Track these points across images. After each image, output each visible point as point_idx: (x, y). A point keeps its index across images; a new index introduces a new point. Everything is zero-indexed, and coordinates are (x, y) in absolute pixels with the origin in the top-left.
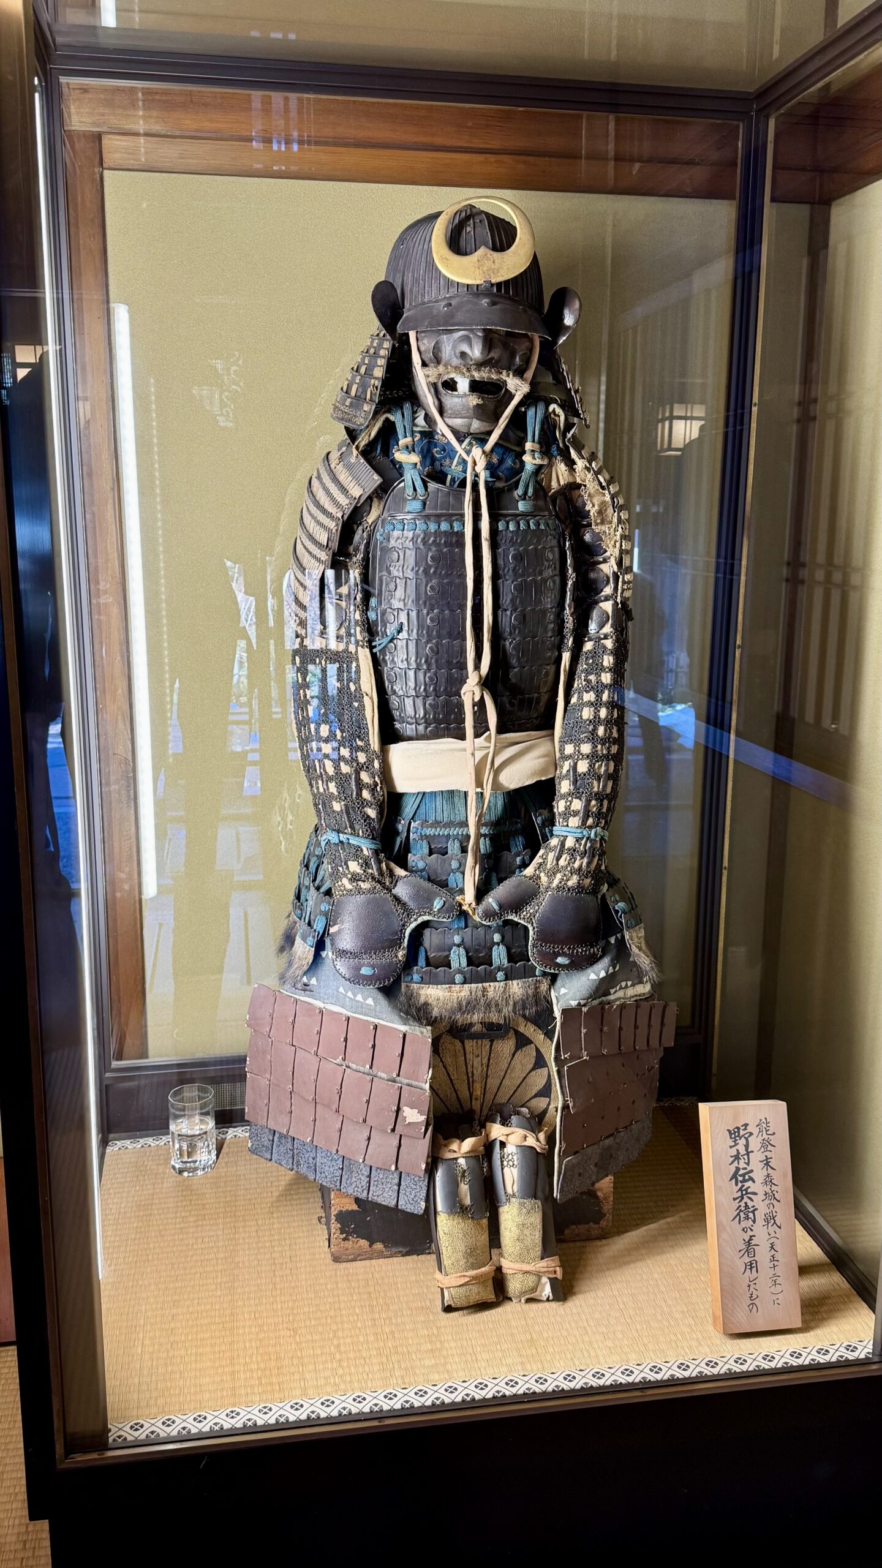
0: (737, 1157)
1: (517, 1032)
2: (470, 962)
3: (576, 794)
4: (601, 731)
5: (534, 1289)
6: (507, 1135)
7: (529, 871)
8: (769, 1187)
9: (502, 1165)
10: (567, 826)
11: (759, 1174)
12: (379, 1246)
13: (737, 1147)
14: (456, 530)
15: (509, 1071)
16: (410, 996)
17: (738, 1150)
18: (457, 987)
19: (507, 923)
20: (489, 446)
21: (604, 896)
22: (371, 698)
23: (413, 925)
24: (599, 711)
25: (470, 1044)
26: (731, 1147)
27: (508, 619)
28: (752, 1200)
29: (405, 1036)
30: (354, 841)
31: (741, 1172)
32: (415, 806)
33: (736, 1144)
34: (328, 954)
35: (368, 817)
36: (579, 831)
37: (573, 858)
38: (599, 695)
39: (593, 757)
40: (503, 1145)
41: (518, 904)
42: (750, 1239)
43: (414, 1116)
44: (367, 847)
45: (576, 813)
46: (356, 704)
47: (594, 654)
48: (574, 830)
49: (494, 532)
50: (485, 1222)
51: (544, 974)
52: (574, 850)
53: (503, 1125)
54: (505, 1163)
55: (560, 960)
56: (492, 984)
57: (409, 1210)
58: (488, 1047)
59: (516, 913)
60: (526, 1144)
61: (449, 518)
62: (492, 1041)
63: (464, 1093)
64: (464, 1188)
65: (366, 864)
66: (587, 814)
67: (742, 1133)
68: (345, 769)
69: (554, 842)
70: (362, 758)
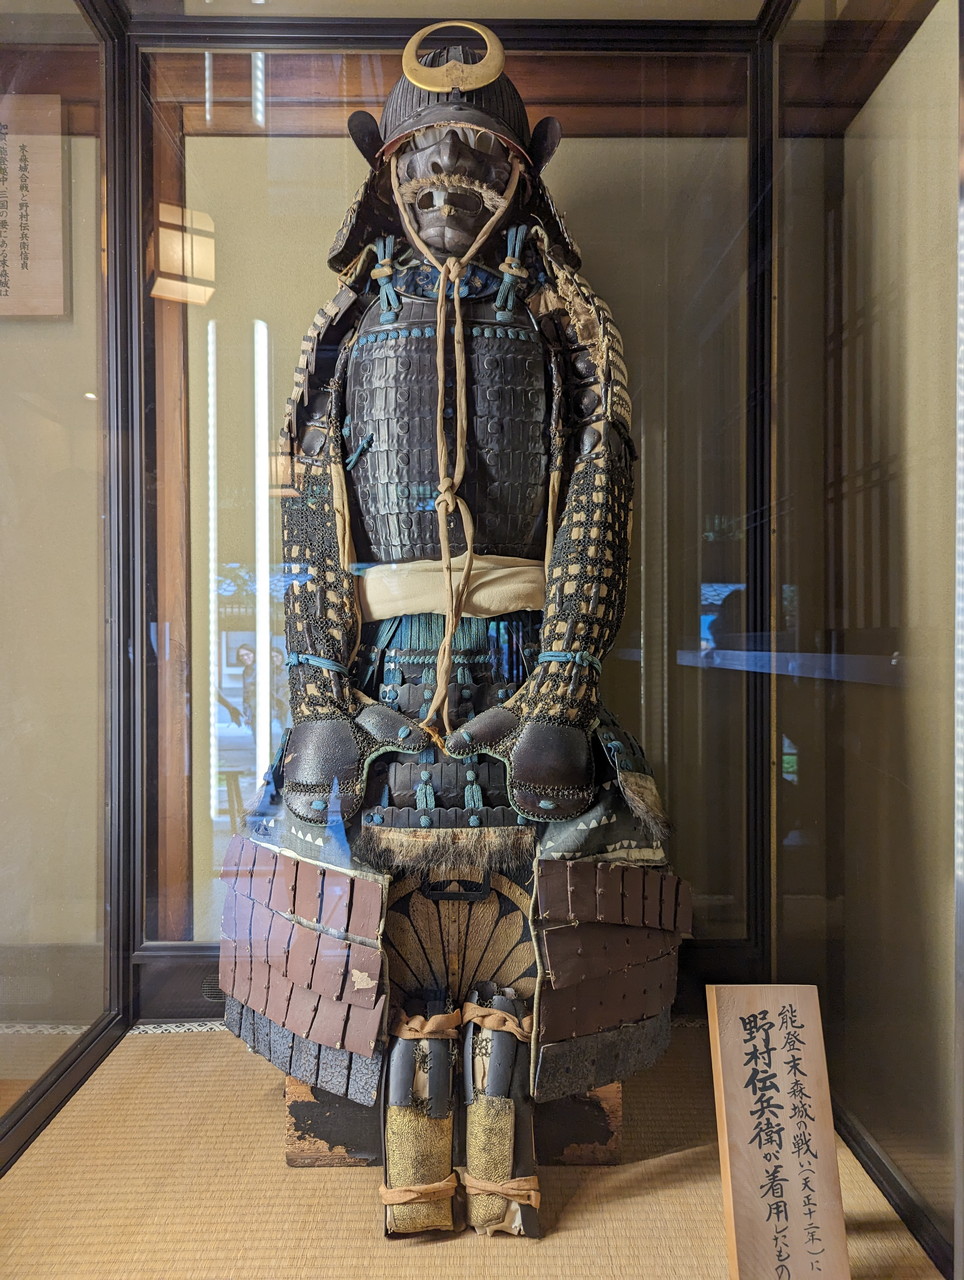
0: (753, 1055)
1: (500, 895)
2: (439, 803)
3: (562, 616)
4: (591, 551)
5: (501, 1218)
6: (484, 1017)
7: (509, 703)
8: (798, 1098)
9: (474, 1053)
10: (551, 650)
11: (784, 1080)
12: (340, 1150)
13: (753, 1042)
14: (427, 336)
16: (371, 838)
17: (755, 1046)
18: (422, 832)
19: (482, 758)
20: (464, 259)
21: (595, 731)
22: (343, 516)
23: (374, 756)
24: (589, 531)
25: (445, 906)
26: (746, 1041)
27: (486, 427)
28: (776, 1116)
29: (352, 882)
30: (314, 661)
31: (761, 1076)
32: (391, 634)
33: (753, 1038)
34: (284, 793)
35: (333, 637)
36: (563, 654)
37: (556, 686)
38: (589, 515)
39: (582, 578)
40: (478, 1029)
41: (497, 734)
42: (776, 1171)
43: (362, 980)
44: (327, 668)
45: (560, 637)
46: (329, 524)
47: (585, 473)
48: (557, 654)
49: (468, 339)
51: (528, 823)
52: (558, 676)
53: (481, 1005)
54: (477, 1051)
55: (543, 804)
56: (464, 830)
57: (358, 1101)
58: (466, 911)
59: (491, 746)
60: (504, 1028)
61: (421, 326)
62: (471, 904)
63: (438, 966)
64: (423, 1077)
65: (325, 686)
66: (572, 638)
67: (760, 1023)
68: (311, 587)
69: (538, 670)
70: (330, 577)
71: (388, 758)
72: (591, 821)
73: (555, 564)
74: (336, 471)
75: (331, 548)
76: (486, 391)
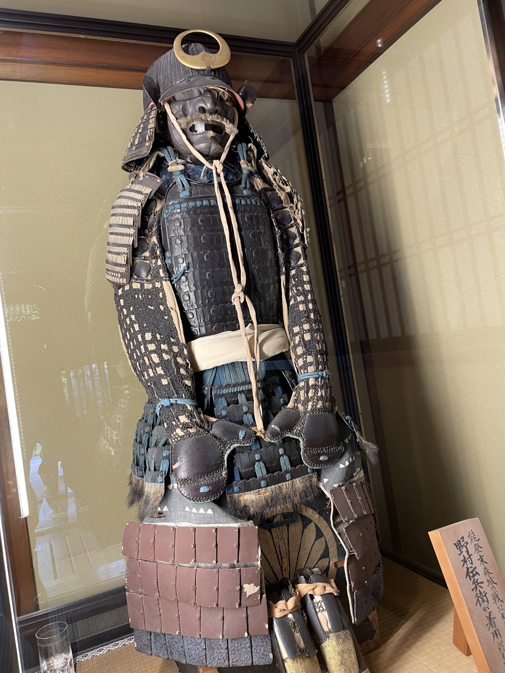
0: (465, 561)
1: (302, 516)
2: (268, 471)
3: (307, 352)
4: (312, 316)
6: (313, 589)
7: (290, 405)
8: (488, 575)
9: (316, 611)
10: (308, 372)
11: (480, 569)
13: (462, 554)
14: (212, 204)
15: (302, 545)
16: (235, 503)
17: (464, 556)
18: (262, 490)
20: (221, 161)
22: (176, 311)
23: (228, 452)
24: (308, 305)
25: (275, 531)
26: (459, 555)
27: (252, 254)
28: (482, 588)
29: (239, 530)
30: (180, 402)
31: (470, 570)
32: (213, 377)
33: (462, 552)
35: (186, 385)
36: (316, 373)
37: (316, 392)
38: (306, 297)
39: (311, 331)
40: (312, 597)
41: (290, 425)
42: (490, 615)
43: (251, 589)
44: (189, 404)
45: (311, 364)
46: (166, 317)
47: (297, 275)
48: (312, 374)
50: (315, 658)
51: (313, 471)
52: (316, 386)
53: (307, 583)
54: (317, 610)
56: (284, 483)
58: (286, 530)
59: (290, 431)
60: (327, 592)
61: (208, 198)
62: (288, 526)
63: (277, 568)
65: (191, 416)
66: (318, 364)
67: (462, 543)
68: (166, 357)
69: (302, 384)
70: (175, 349)
71: (234, 452)
72: (344, 464)
73: (293, 325)
74: (167, 286)
75: (172, 331)
76: (249, 234)
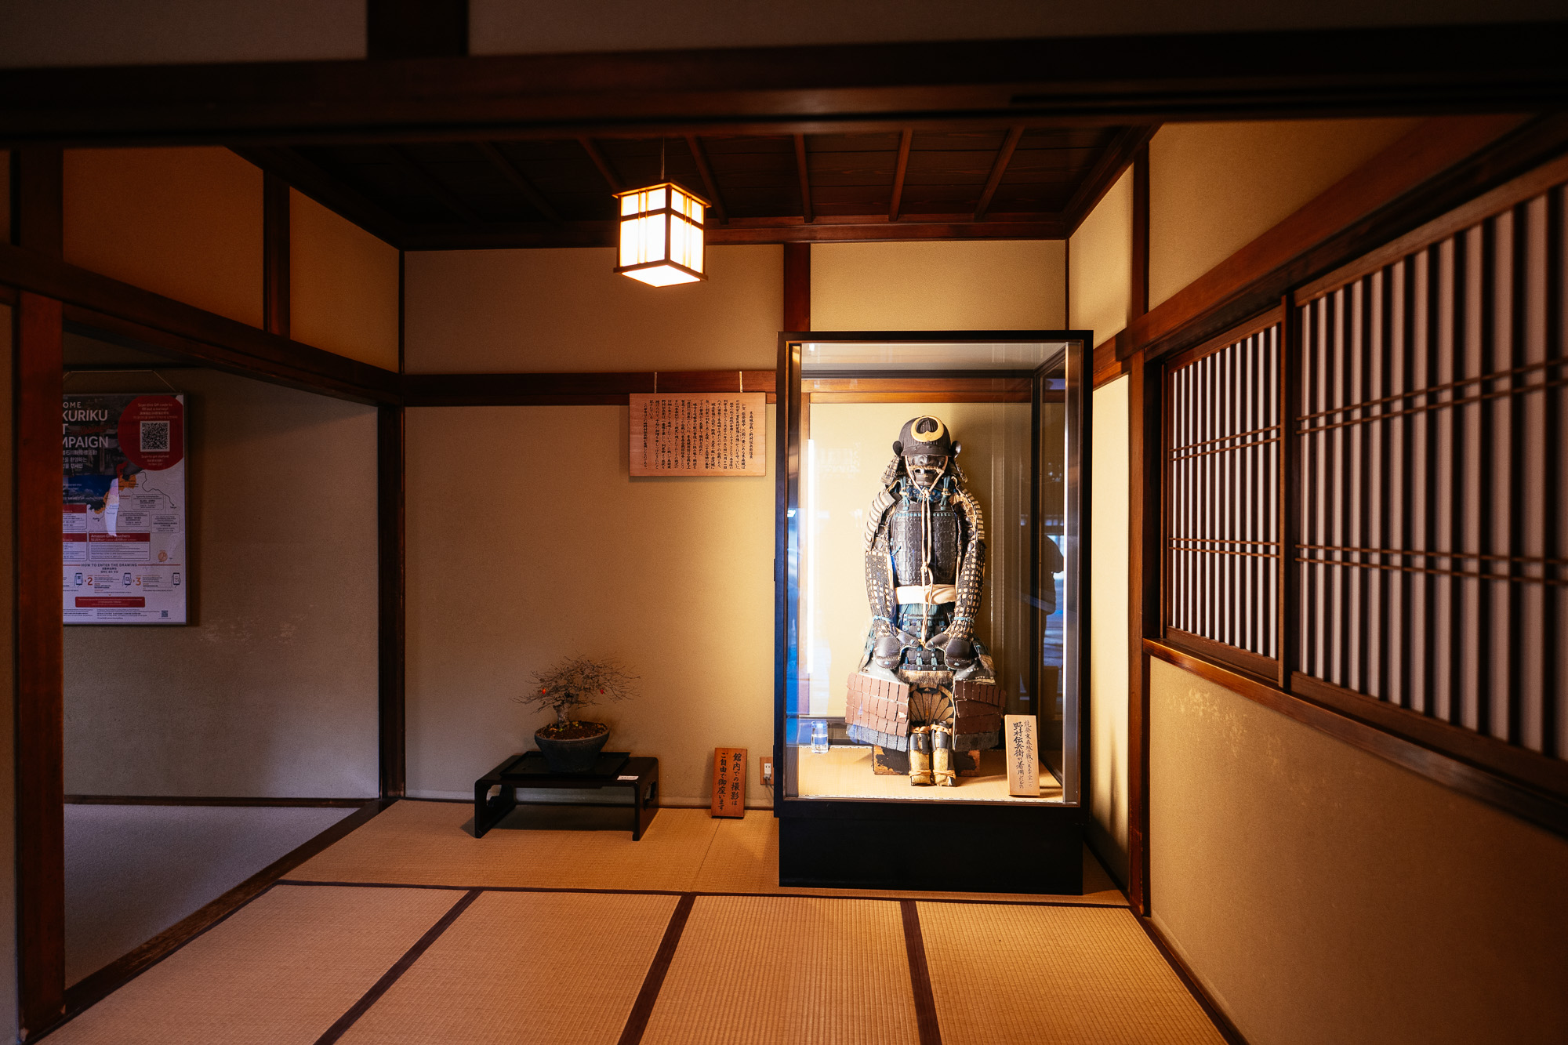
0: (1017, 733)
1: (942, 692)
2: (923, 663)
3: (961, 605)
4: (971, 584)
5: (944, 781)
6: (937, 727)
7: (945, 633)
8: (1028, 744)
9: (935, 738)
10: (959, 616)
11: (1025, 740)
12: (891, 770)
14: (919, 516)
15: (938, 706)
16: (902, 674)
17: (1017, 731)
18: (918, 672)
19: (937, 650)
20: (930, 490)
21: (972, 642)
22: (891, 571)
23: (903, 648)
24: (970, 577)
25: (924, 695)
26: (1015, 729)
27: (937, 545)
28: (1022, 749)
29: (898, 686)
30: (884, 619)
31: (1019, 738)
32: (906, 608)
34: (873, 658)
35: (889, 611)
36: (962, 617)
37: (960, 628)
38: (970, 572)
39: (968, 593)
40: (935, 731)
41: (940, 643)
42: (1021, 762)
43: (903, 715)
44: (888, 621)
45: (961, 611)
46: (885, 574)
47: (969, 558)
48: (960, 618)
49: (932, 517)
50: (928, 756)
51: (951, 670)
52: (960, 624)
53: (936, 724)
54: (936, 736)
55: (956, 664)
56: (931, 671)
57: (901, 751)
58: (931, 697)
59: (940, 646)
60: (944, 731)
61: (917, 512)
62: (933, 695)
63: (922, 713)
64: (920, 743)
65: (888, 627)
66: (965, 612)
67: (1019, 724)
68: (881, 594)
69: (954, 622)
70: (887, 591)
71: (907, 649)
72: (970, 670)
73: (960, 587)
74: (888, 557)
75: (886, 582)
76: (937, 535)
